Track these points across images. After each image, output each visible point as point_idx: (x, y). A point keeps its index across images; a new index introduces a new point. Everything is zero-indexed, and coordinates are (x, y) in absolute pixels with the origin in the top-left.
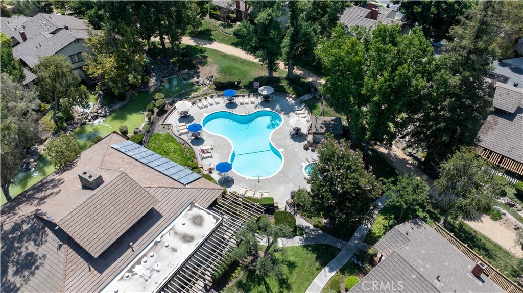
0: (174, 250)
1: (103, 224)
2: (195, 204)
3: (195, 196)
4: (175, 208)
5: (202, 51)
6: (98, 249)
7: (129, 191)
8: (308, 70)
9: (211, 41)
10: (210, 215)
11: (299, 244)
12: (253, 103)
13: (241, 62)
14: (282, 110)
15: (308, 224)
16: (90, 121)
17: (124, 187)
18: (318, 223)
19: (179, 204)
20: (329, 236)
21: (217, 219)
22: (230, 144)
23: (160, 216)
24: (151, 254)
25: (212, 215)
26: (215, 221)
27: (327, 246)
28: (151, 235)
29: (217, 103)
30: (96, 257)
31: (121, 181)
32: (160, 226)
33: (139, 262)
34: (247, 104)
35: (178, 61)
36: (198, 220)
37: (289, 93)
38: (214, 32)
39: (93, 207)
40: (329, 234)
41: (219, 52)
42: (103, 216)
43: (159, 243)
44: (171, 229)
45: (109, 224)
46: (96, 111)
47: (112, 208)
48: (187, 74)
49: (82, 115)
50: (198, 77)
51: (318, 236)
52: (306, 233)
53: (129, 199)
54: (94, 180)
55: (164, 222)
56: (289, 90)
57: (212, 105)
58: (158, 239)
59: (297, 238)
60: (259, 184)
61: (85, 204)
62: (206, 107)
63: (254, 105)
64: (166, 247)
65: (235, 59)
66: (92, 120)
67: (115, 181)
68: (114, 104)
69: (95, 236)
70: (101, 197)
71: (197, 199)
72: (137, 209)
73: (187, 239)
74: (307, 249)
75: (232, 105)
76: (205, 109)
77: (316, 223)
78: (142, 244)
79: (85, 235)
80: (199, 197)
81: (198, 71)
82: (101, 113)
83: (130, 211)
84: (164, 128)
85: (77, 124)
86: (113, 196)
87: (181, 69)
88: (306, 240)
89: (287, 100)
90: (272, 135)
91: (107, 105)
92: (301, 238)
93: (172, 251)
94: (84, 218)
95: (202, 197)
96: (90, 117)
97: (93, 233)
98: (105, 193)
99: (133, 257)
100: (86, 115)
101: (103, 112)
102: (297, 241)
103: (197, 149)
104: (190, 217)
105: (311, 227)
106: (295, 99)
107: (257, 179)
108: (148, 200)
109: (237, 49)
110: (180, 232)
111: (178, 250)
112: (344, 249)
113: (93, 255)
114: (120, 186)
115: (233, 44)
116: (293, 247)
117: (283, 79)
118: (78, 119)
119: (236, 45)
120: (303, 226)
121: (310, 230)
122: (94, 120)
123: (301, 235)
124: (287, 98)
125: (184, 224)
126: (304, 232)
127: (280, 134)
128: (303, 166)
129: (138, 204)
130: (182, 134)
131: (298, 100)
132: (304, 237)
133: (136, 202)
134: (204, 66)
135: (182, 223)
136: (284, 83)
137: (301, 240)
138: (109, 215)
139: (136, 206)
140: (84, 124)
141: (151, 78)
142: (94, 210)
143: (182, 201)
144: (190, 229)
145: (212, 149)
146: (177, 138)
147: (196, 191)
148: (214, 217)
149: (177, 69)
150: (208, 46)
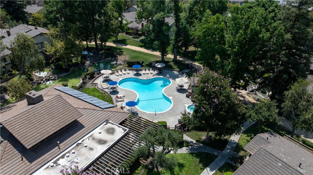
0: (91, 149)
1: (39, 126)
2: (109, 121)
3: (110, 116)
4: (94, 122)
5: (120, 49)
6: (31, 142)
7: (61, 106)
8: (187, 58)
9: (126, 45)
10: (120, 128)
11: (186, 152)
12: (151, 73)
13: (144, 54)
14: (170, 77)
15: (192, 140)
16: (44, 82)
17: (58, 104)
18: (199, 139)
19: (97, 120)
20: (208, 148)
21: (125, 130)
22: (136, 94)
23: (83, 127)
24: (73, 151)
25: (122, 128)
26: (123, 131)
27: (207, 154)
28: (74, 139)
29: (128, 74)
30: (28, 148)
31: (56, 100)
32: (82, 133)
33: (63, 157)
34: (148, 74)
35: (105, 53)
36: (111, 131)
37: (175, 69)
38: (128, 41)
39: (33, 114)
40: (208, 146)
41: (131, 49)
42: (39, 120)
43: (80, 145)
44: (91, 136)
45: (42, 127)
46: (49, 76)
47: (47, 116)
48: (110, 60)
49: (39, 78)
50: (117, 61)
51: (200, 147)
52: (191, 145)
53: (61, 111)
54: (37, 97)
55: (85, 131)
56: (175, 67)
57: (125, 74)
58: (80, 142)
59: (184, 149)
60: (156, 116)
61: (27, 112)
62: (121, 75)
63: (153, 75)
64: (85, 147)
65: (140, 53)
66: (45, 82)
67: (52, 100)
68: (61, 73)
69: (30, 133)
70: (39, 108)
71: (111, 118)
72: (66, 119)
73: (102, 142)
74: (192, 155)
75: (138, 74)
76: (120, 76)
77: (198, 139)
78: (67, 144)
79: (22, 132)
80: (113, 117)
81: (117, 58)
82: (52, 77)
83: (60, 119)
84: (92, 85)
85: (35, 83)
86: (49, 108)
87: (106, 57)
88: (191, 150)
89: (174, 73)
90: (164, 90)
91: (56, 74)
92: (188, 148)
93: (90, 150)
94: (24, 121)
95: (115, 117)
96: (44, 80)
97: (29, 132)
98: (43, 107)
99: (58, 153)
100: (42, 78)
101: (53, 77)
102: (184, 150)
103: (114, 97)
104: (106, 129)
105: (194, 142)
106: (179, 72)
107: (155, 113)
108: (75, 113)
109: (142, 48)
110: (97, 138)
111: (95, 149)
112: (220, 156)
113: (26, 146)
114: (55, 103)
115: (139, 46)
116: (182, 153)
117: (170, 61)
118: (36, 80)
119: (141, 46)
120: (188, 141)
121: (194, 144)
122: (47, 81)
123: (188, 146)
124: (174, 71)
125: (100, 133)
126: (189, 145)
127: (169, 89)
128: (186, 106)
129: (67, 115)
130: (104, 89)
131: (181, 72)
132: (189, 148)
133: (65, 114)
134: (121, 55)
135: (99, 132)
136: (172, 63)
137: (187, 149)
138: (44, 120)
139: (65, 116)
140: (40, 83)
141: (87, 61)
142: (33, 116)
143: (100, 118)
144: (104, 136)
145: (124, 97)
146: (100, 91)
147: (111, 113)
148: (123, 129)
149: (104, 57)
150: (124, 47)
